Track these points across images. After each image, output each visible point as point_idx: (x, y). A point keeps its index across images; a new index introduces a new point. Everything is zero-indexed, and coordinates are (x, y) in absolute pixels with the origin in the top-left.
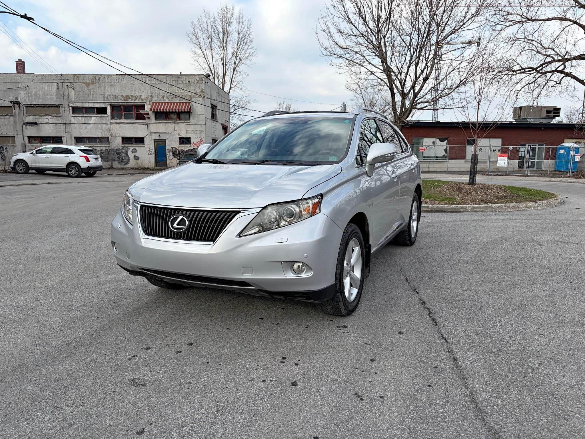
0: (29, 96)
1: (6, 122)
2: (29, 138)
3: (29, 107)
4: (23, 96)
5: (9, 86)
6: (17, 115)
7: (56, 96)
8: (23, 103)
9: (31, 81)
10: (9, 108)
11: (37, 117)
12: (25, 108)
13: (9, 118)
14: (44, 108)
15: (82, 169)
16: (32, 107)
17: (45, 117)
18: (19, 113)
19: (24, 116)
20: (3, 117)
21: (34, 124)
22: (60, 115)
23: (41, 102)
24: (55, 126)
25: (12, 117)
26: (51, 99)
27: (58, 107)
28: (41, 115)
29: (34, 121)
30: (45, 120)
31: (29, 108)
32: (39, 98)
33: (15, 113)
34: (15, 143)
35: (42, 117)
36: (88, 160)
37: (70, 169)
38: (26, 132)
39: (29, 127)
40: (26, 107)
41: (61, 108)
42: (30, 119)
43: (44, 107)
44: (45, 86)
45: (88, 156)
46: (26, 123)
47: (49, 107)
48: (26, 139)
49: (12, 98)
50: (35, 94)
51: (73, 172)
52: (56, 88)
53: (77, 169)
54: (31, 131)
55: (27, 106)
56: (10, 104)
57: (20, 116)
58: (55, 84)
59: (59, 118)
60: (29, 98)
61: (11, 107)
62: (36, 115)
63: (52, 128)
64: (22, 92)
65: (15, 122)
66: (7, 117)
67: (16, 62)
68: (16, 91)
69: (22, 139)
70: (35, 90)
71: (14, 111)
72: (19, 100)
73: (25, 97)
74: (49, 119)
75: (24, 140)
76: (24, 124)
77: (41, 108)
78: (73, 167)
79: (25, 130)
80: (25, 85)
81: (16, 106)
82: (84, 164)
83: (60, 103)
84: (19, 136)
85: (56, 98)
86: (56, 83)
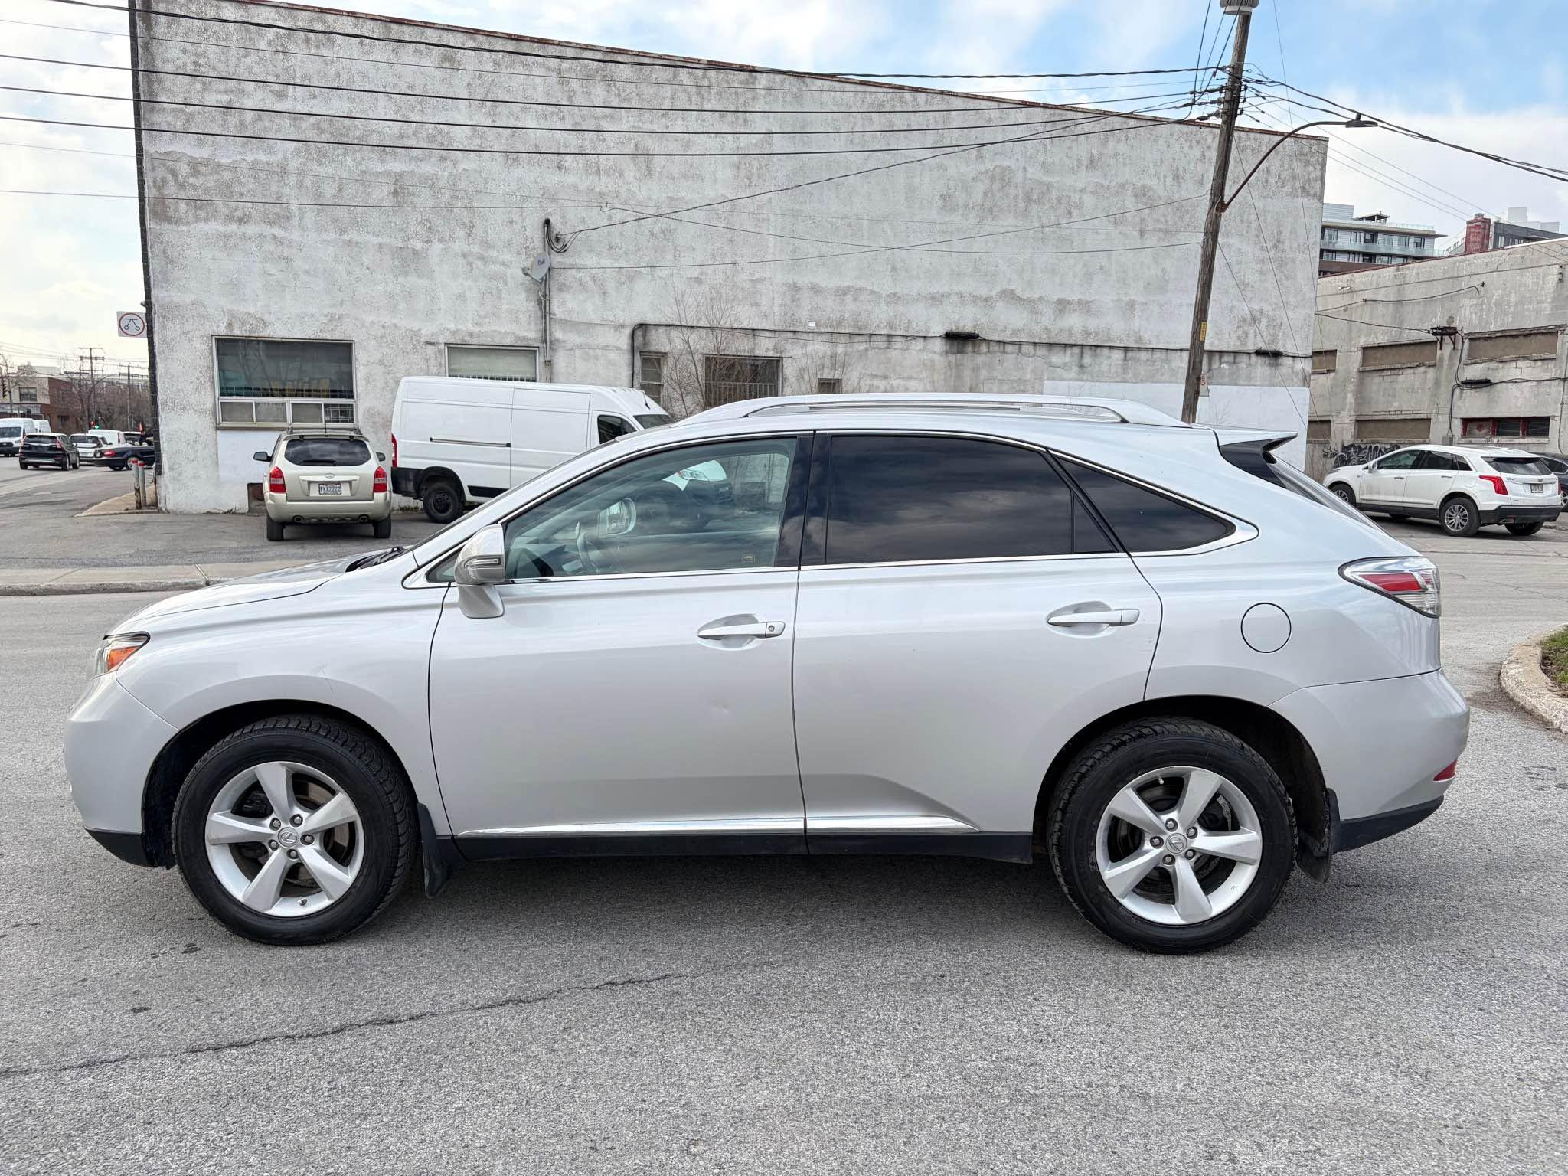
0: (1482, 310)
1: (1417, 384)
2: (1466, 422)
3: (1480, 338)
4: (1467, 313)
5: (1438, 289)
6: (1446, 363)
7: (1552, 302)
8: (1465, 331)
9: (1494, 268)
10: (1429, 347)
11: (1493, 365)
12: (1467, 342)
13: (1425, 372)
14: (1516, 340)
15: (1479, 513)
16: (1486, 339)
17: (1513, 364)
18: (1451, 358)
19: (1461, 365)
20: (1411, 371)
21: (1485, 383)
22: (1553, 356)
23: (1509, 323)
24: (1536, 386)
25: (1432, 369)
26: (1538, 312)
27: (1552, 333)
28: (1506, 358)
29: (1483, 378)
30: (1512, 371)
31: (1477, 342)
32: (1506, 314)
33: (1441, 359)
34: (1428, 438)
35: (1507, 365)
36: (1501, 489)
37: (1448, 512)
38: (1459, 407)
39: (1469, 393)
40: (1471, 339)
41: (1560, 336)
42: (1474, 372)
43: (1516, 336)
44: (1528, 278)
45: (1504, 476)
46: (1462, 383)
47: (1530, 334)
48: (1457, 425)
49: (1440, 321)
50: (1498, 304)
51: (1455, 520)
52: (1556, 280)
53: (1466, 512)
54: (1474, 405)
55: (1474, 338)
56: (1432, 338)
57: (1451, 366)
58: (1556, 270)
59: (1551, 365)
60: (1481, 316)
61: (1434, 343)
62: (1491, 361)
63: (1527, 394)
64: (1467, 302)
65: (1437, 383)
66: (1422, 369)
67: (1469, 222)
68: (1452, 300)
69: (1447, 426)
70: (1501, 292)
71: (1439, 352)
72: (1456, 324)
73: (1471, 313)
74: (1525, 369)
75: (1450, 428)
76: (1458, 386)
77: (1509, 340)
78: (1457, 506)
79: (1457, 403)
80: (1475, 281)
81: (1447, 338)
82: (1487, 500)
83: (1559, 322)
84: (1440, 416)
85: (1551, 309)
86: (1557, 267)
